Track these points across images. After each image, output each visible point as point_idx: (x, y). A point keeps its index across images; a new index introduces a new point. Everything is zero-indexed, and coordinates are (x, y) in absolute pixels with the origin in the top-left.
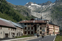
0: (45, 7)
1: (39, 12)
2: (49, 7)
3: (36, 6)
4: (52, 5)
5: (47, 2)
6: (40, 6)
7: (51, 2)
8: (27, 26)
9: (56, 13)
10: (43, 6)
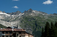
0: (15, 17)
1: (8, 21)
2: (19, 17)
3: (5, 15)
4: (21, 15)
5: (17, 12)
6: (9, 15)
7: (20, 12)
8: (5, 35)
9: (25, 22)
10: (12, 16)
